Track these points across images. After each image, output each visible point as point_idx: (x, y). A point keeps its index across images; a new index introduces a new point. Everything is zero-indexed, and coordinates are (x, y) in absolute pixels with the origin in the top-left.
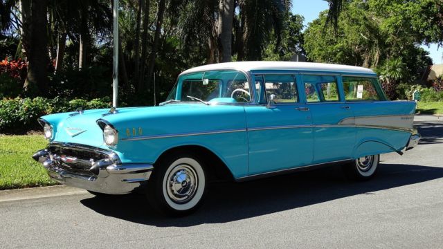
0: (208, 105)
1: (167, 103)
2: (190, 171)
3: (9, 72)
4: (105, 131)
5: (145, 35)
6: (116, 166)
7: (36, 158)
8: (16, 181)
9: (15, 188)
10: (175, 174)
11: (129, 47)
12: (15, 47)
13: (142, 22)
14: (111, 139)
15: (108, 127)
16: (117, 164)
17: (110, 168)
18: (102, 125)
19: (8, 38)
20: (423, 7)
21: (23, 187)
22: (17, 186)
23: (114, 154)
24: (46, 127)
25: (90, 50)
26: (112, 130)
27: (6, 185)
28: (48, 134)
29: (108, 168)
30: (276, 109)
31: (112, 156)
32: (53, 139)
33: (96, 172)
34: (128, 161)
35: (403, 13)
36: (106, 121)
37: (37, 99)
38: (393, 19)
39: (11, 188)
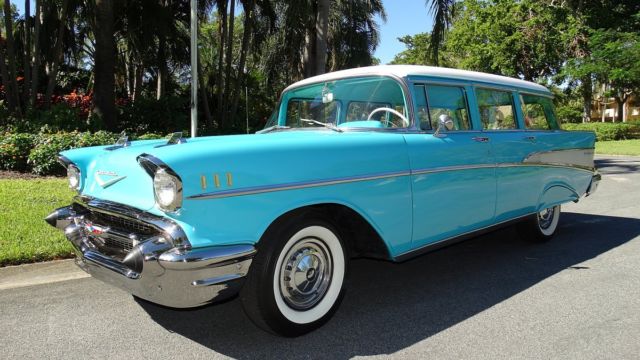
0: (340, 131)
1: (269, 131)
2: (317, 248)
3: (78, 106)
4: (156, 179)
5: (229, 69)
6: (178, 252)
7: (52, 222)
8: (39, 250)
9: (37, 261)
10: (294, 259)
11: (212, 82)
12: (87, 79)
13: (225, 56)
14: (168, 196)
15: (161, 171)
16: (182, 250)
17: (166, 257)
18: (150, 167)
19: (81, 70)
20: (507, 45)
21: (52, 259)
22: (41, 258)
23: (174, 227)
24: (71, 170)
25: (169, 85)
26: (168, 178)
27: (23, 257)
28: (73, 181)
29: (162, 257)
30: (448, 139)
31: (170, 231)
32: (81, 191)
33: (137, 266)
34: (205, 242)
35: (481, 52)
36: (157, 160)
37: (99, 133)
38: (471, 59)
39: (31, 261)
